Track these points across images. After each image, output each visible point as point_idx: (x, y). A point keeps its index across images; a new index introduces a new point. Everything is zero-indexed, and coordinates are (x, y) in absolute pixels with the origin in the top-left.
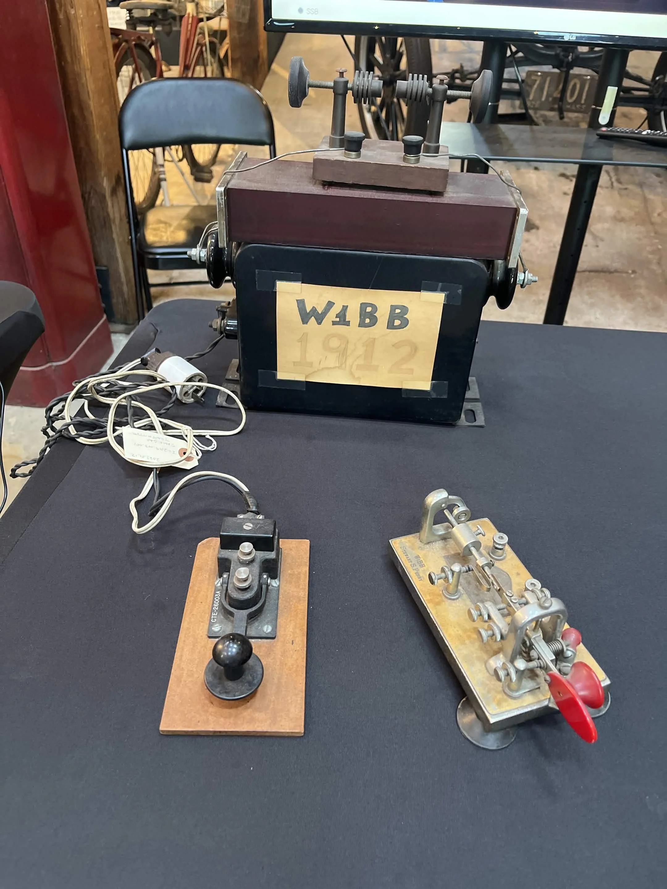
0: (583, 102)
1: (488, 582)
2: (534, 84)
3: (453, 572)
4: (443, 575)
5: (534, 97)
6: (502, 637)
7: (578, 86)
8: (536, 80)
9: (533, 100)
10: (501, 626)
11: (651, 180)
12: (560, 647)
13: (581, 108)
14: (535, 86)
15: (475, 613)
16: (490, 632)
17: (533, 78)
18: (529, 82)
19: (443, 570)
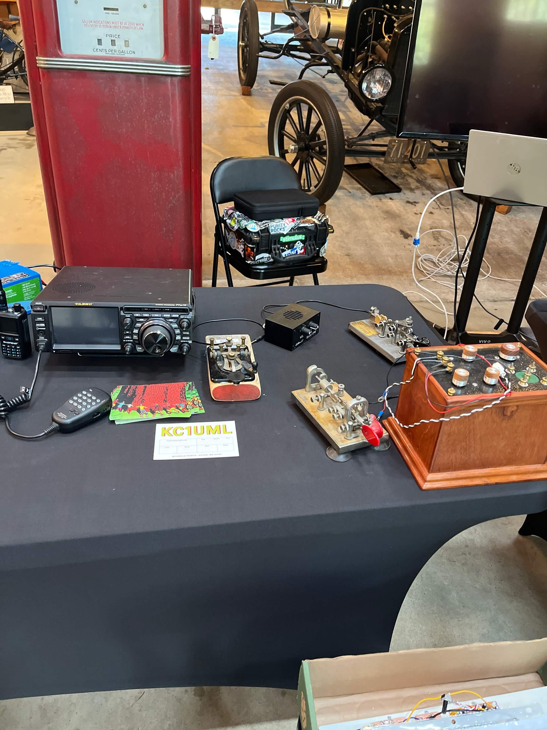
0: (421, 157)
1: (336, 400)
2: (393, 148)
3: (321, 396)
4: (317, 398)
5: (393, 156)
6: (343, 417)
7: (419, 148)
8: (395, 145)
9: (392, 157)
10: (342, 412)
11: (459, 202)
12: (367, 418)
13: (420, 161)
14: (394, 149)
15: (331, 410)
16: (338, 415)
17: (393, 144)
18: (391, 146)
19: (317, 396)
